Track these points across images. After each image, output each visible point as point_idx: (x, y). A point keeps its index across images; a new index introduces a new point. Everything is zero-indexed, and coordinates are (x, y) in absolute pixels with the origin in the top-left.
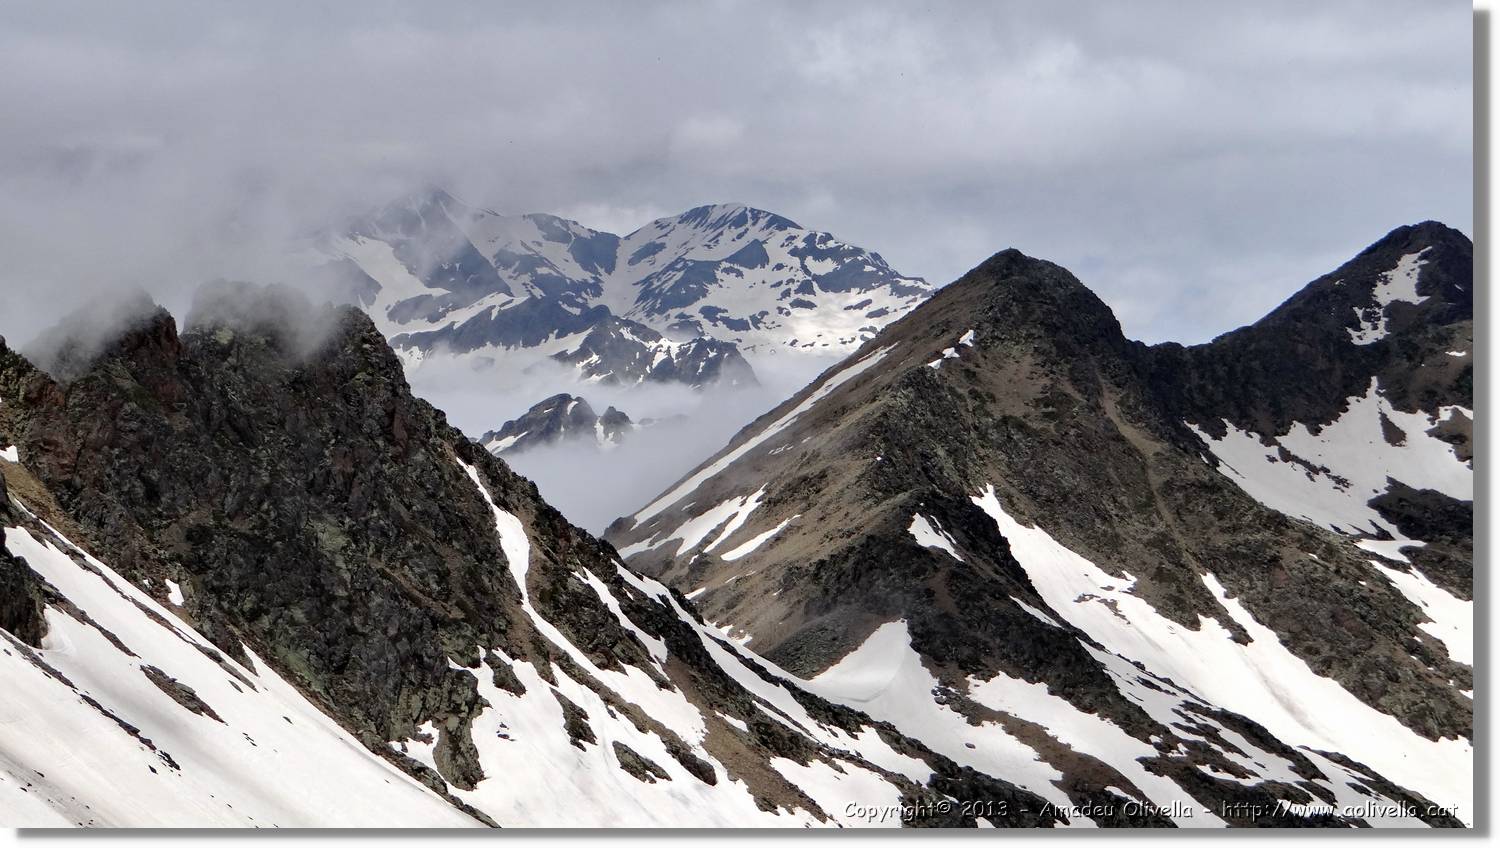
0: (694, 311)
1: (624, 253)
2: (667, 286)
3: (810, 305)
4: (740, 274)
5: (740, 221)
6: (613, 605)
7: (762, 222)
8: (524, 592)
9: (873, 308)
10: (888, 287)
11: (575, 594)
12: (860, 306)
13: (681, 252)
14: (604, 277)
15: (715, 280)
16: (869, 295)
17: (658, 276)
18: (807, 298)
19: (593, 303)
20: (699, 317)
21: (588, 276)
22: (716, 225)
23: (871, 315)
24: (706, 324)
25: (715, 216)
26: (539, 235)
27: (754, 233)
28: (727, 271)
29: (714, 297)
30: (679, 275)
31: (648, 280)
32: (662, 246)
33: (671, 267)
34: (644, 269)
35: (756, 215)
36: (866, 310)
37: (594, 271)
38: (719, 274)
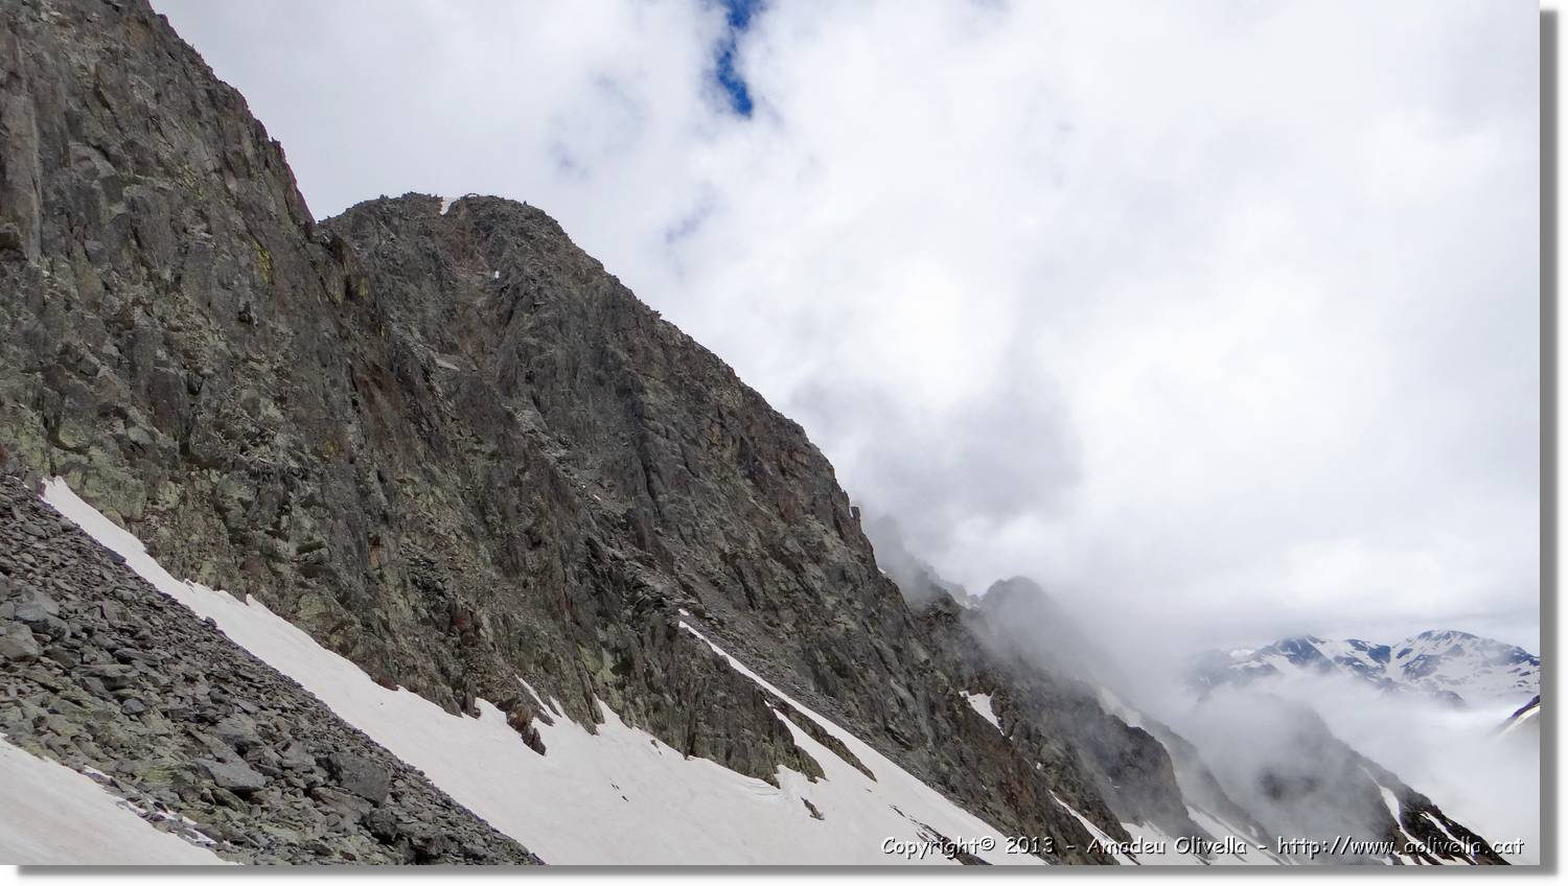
0: (1432, 677)
1: (1394, 653)
2: (1416, 667)
3: (1490, 672)
4: (1451, 660)
5: (1448, 636)
6: (1443, 829)
7: (1458, 637)
8: (1400, 823)
9: (1522, 672)
10: (1528, 662)
11: (1423, 824)
12: (1515, 671)
13: (1421, 652)
14: (1386, 664)
15: (1439, 663)
16: (1518, 666)
17: (1411, 663)
18: (1489, 669)
19: (1383, 677)
20: (1435, 680)
21: (1378, 665)
22: (1436, 639)
23: (1522, 675)
24: (1439, 683)
25: (1435, 635)
26: (1352, 648)
27: (1455, 641)
28: (1445, 659)
29: (1440, 670)
30: (1422, 662)
31: (1407, 665)
32: (1411, 650)
33: (1417, 659)
34: (1405, 660)
35: (1455, 633)
36: (1519, 673)
37: (1380, 662)
38: (1442, 661)
